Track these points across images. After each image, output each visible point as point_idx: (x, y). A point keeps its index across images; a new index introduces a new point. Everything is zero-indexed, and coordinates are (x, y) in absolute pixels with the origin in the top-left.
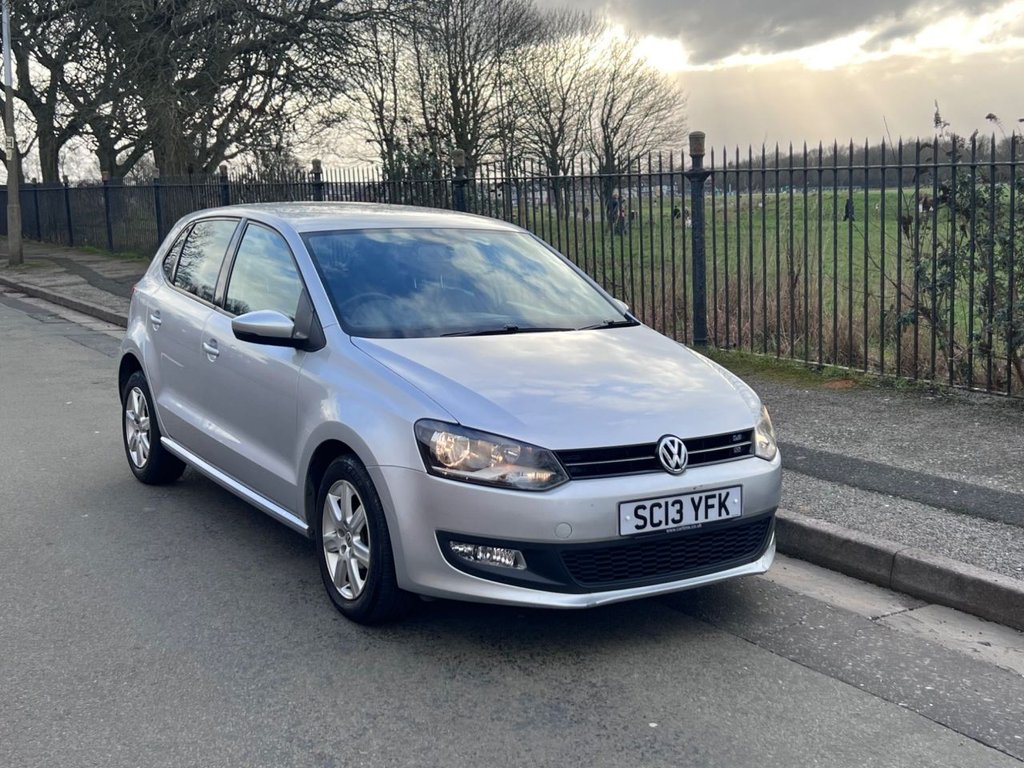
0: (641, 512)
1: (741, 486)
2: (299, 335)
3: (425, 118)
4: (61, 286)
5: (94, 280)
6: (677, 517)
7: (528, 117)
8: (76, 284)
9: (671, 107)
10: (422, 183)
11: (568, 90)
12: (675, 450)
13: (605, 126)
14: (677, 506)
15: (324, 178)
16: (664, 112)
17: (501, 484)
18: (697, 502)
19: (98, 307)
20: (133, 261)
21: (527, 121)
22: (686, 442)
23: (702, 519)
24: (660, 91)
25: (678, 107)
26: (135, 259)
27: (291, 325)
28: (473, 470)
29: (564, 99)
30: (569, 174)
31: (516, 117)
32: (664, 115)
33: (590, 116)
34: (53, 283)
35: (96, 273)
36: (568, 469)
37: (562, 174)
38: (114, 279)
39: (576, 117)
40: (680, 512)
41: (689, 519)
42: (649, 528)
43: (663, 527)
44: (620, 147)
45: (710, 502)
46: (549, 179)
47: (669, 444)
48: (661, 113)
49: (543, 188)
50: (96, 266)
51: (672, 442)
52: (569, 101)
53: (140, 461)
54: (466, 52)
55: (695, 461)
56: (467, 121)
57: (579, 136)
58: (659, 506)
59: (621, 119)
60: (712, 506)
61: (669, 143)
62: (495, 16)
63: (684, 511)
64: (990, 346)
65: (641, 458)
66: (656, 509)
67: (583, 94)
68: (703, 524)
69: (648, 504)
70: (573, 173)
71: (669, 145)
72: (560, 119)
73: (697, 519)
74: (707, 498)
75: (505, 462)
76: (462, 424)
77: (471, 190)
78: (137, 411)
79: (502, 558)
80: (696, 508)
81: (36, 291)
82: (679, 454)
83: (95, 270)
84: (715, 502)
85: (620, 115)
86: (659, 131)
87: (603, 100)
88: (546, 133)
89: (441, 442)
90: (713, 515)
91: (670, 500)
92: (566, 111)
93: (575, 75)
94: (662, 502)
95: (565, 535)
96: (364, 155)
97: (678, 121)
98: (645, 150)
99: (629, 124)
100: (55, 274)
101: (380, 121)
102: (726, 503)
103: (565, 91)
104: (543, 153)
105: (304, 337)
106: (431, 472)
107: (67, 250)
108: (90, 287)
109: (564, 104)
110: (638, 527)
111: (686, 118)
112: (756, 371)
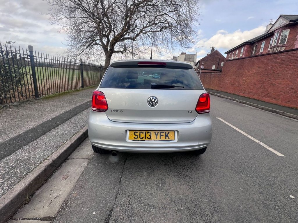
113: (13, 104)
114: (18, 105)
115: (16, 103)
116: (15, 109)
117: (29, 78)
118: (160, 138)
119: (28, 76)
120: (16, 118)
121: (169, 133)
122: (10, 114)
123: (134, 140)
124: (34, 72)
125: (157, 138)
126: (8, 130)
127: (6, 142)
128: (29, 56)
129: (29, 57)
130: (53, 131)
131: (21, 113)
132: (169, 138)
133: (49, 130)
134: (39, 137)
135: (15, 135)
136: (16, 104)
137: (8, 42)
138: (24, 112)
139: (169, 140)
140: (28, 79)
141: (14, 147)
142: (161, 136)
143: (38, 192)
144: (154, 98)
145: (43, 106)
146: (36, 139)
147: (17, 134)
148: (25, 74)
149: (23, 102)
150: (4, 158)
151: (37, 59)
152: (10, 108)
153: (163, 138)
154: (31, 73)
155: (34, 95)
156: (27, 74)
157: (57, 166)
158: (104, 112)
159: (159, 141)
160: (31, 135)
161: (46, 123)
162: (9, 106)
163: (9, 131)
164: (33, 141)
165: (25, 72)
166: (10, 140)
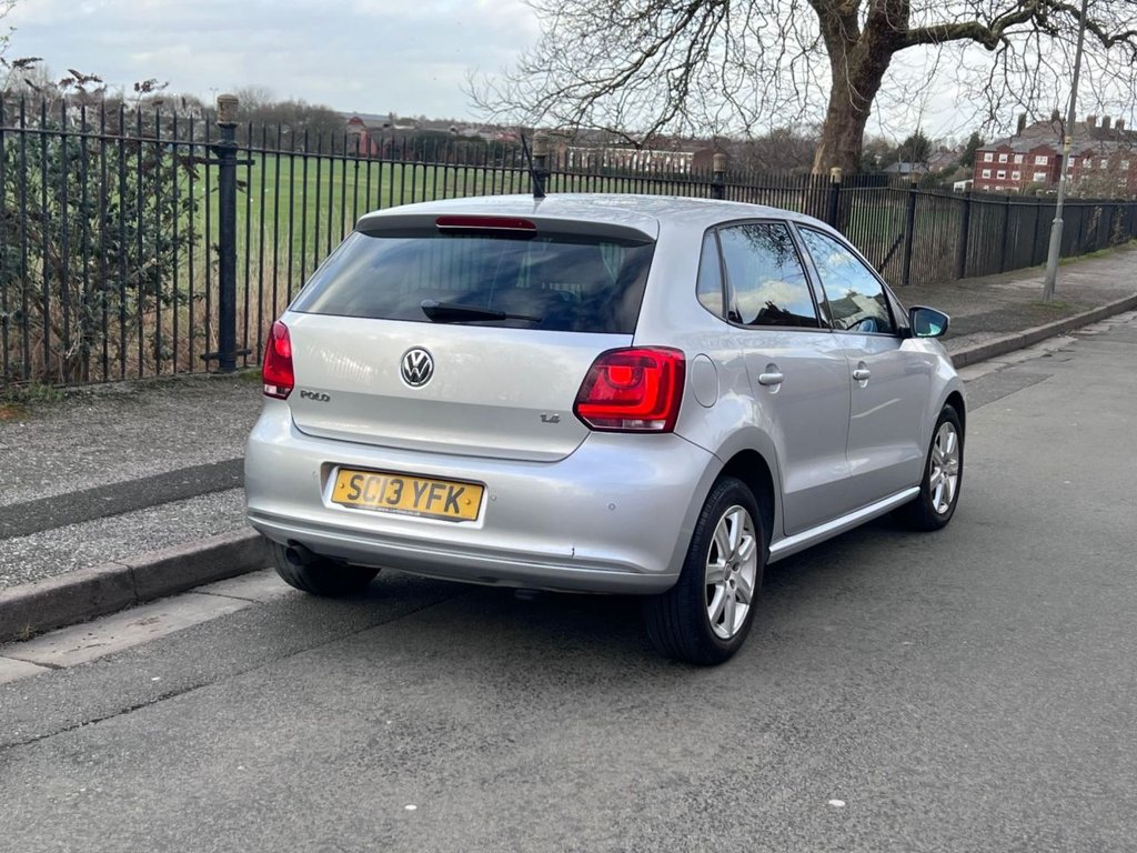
113: (111, 387)
114: (126, 394)
115: (122, 383)
116: (106, 410)
117: (199, 267)
118: (428, 507)
119: (200, 250)
120: (94, 441)
121: (462, 490)
122: (77, 425)
123: (347, 505)
124: (226, 231)
125: (416, 505)
126: (48, 475)
127: (28, 502)
128: (216, 149)
129: (213, 156)
130: (196, 500)
131: (117, 428)
132: (457, 511)
133: (183, 496)
134: (134, 509)
135: (62, 492)
136: (120, 388)
137: (141, 84)
138: (135, 425)
139: (456, 515)
140: (195, 271)
141: (45, 519)
142: (433, 500)
143: (60, 631)
144: (423, 354)
145: (227, 408)
146: (121, 513)
147: (71, 489)
148: (182, 240)
149: (152, 386)
150: (6, 538)
151: (253, 162)
152: (91, 404)
153: (438, 507)
154: (215, 240)
155: (214, 357)
156: (191, 244)
157: (141, 592)
158: (285, 398)
159: (423, 515)
160: (108, 499)
161: (189, 472)
162: (93, 393)
163: (51, 478)
164: (110, 515)
165: (184, 231)
166: (42, 502)
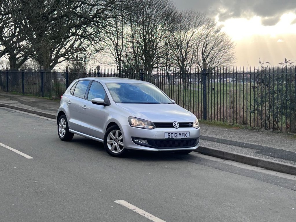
0: (169, 134)
1: (189, 132)
2: (105, 103)
3: (133, 49)
4: (12, 104)
5: (21, 102)
6: (176, 136)
7: (173, 50)
8: (16, 103)
9: (229, 48)
10: (131, 74)
11: (189, 41)
12: (176, 124)
13: (203, 54)
14: (176, 134)
15: (100, 71)
16: (226, 50)
17: (143, 128)
18: (180, 134)
19: (28, 109)
20: (32, 97)
21: (173, 51)
22: (179, 123)
23: (181, 137)
24: (225, 42)
25: (232, 48)
26: (33, 96)
27: (104, 101)
28: (138, 126)
29: (188, 44)
30: (189, 73)
31: (169, 50)
32: (227, 51)
33: (197, 51)
34: (8, 103)
35: (21, 100)
36: (156, 126)
37: (186, 73)
38: (28, 102)
39: (192, 50)
40: (177, 135)
41: (178, 137)
42: (171, 138)
43: (173, 138)
44: (209, 63)
45: (183, 134)
46: (181, 74)
47: (175, 123)
48: (225, 50)
49: (179, 77)
50: (20, 98)
51: (176, 123)
52: (190, 45)
53: (62, 136)
54: (150, 25)
55: (180, 127)
56: (149, 51)
57: (193, 58)
58: (173, 134)
59: (210, 52)
60: (183, 135)
61: (228, 62)
62: (161, 13)
63: (178, 135)
64: (269, 118)
65: (170, 125)
66: (172, 134)
67: (195, 42)
68: (181, 138)
69: (171, 133)
70: (190, 72)
71: (228, 63)
72: (186, 51)
73: (180, 137)
74: (182, 133)
75: (144, 125)
76: (137, 117)
77: (145, 76)
78: (62, 124)
79: (144, 142)
80: (180, 135)
81: (4, 105)
82: (177, 125)
83: (21, 99)
84: (184, 134)
85: (209, 50)
86: (224, 57)
87: (203, 45)
88: (180, 57)
89: (133, 121)
90: (183, 137)
91: (175, 133)
92: (188, 48)
93: (192, 35)
94: (173, 133)
95: (154, 137)
96: (110, 63)
97: (231, 54)
98: (219, 64)
99: (213, 54)
100: (7, 100)
101: (116, 50)
102: (186, 135)
103: (188, 41)
104: (179, 64)
105: (106, 103)
106: (131, 126)
107: (6, 93)
108: (21, 104)
109: (187, 45)
110: (168, 137)
111: (235, 53)
112: (217, 125)
